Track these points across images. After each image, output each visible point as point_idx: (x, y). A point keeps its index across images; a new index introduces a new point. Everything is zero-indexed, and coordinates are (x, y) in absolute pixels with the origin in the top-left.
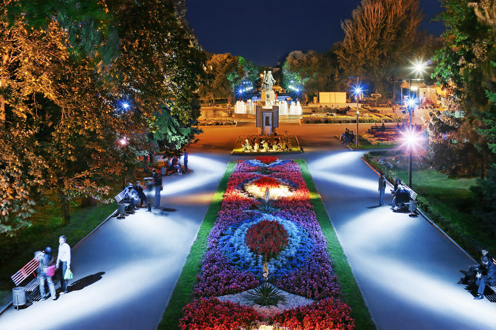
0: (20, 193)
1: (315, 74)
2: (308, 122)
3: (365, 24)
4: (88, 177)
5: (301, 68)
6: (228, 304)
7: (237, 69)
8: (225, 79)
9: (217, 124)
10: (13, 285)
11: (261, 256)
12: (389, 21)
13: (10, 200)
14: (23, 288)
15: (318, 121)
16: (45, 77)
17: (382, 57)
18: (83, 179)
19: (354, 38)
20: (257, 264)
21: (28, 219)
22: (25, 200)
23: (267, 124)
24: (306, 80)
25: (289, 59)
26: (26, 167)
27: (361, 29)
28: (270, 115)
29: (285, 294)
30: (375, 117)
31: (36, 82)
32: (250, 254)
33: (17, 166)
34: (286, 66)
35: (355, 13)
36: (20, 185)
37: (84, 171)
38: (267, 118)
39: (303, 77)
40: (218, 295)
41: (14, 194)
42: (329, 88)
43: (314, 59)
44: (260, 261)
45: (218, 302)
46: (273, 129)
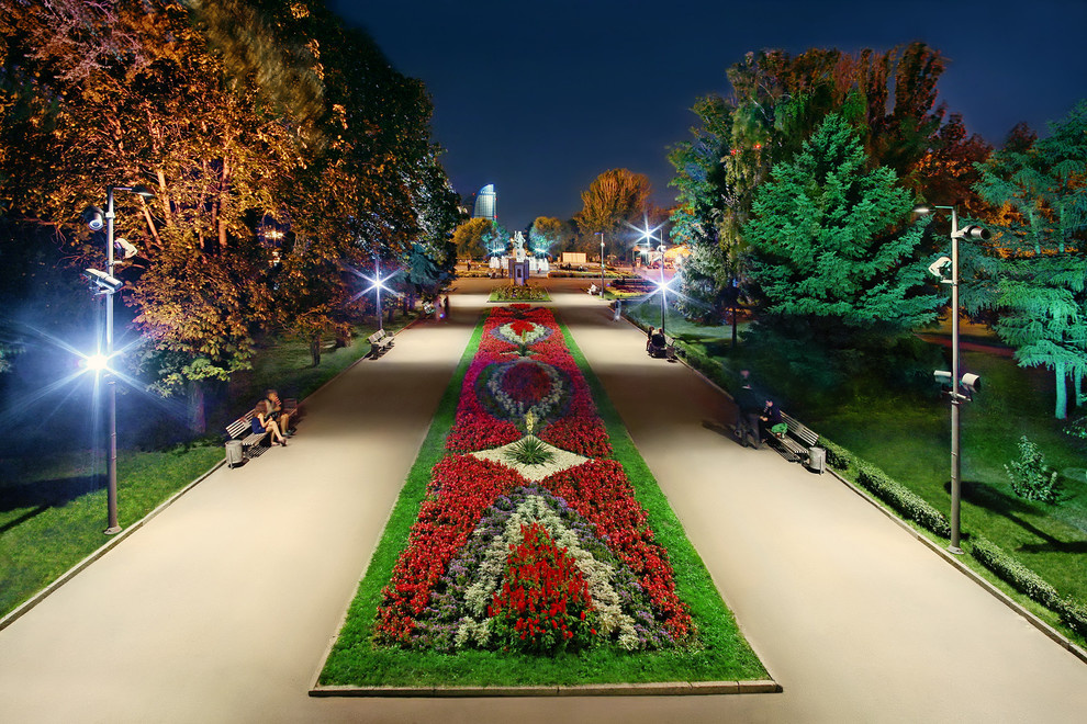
0: (234, 329)
1: (558, 237)
2: (555, 276)
3: (602, 196)
4: (324, 313)
5: (547, 231)
6: (486, 464)
7: (490, 232)
8: (480, 240)
9: (474, 276)
10: (229, 438)
11: (521, 404)
12: (621, 194)
13: (224, 337)
14: (240, 442)
15: (564, 276)
16: (265, 191)
17: (616, 224)
18: (319, 314)
19: (592, 207)
20: (517, 412)
21: (245, 361)
22: (242, 338)
23: (519, 276)
24: (551, 242)
25: (536, 224)
26: (244, 298)
27: (597, 200)
28: (521, 268)
29: (552, 449)
30: (614, 274)
31: (253, 195)
32: (510, 401)
33: (233, 297)
34: (534, 230)
35: (593, 187)
36: (236, 319)
37: (320, 304)
38: (519, 271)
39: (548, 239)
40: (474, 450)
41: (228, 330)
42: (571, 249)
43: (557, 224)
44: (521, 409)
45: (475, 460)
46: (524, 281)
